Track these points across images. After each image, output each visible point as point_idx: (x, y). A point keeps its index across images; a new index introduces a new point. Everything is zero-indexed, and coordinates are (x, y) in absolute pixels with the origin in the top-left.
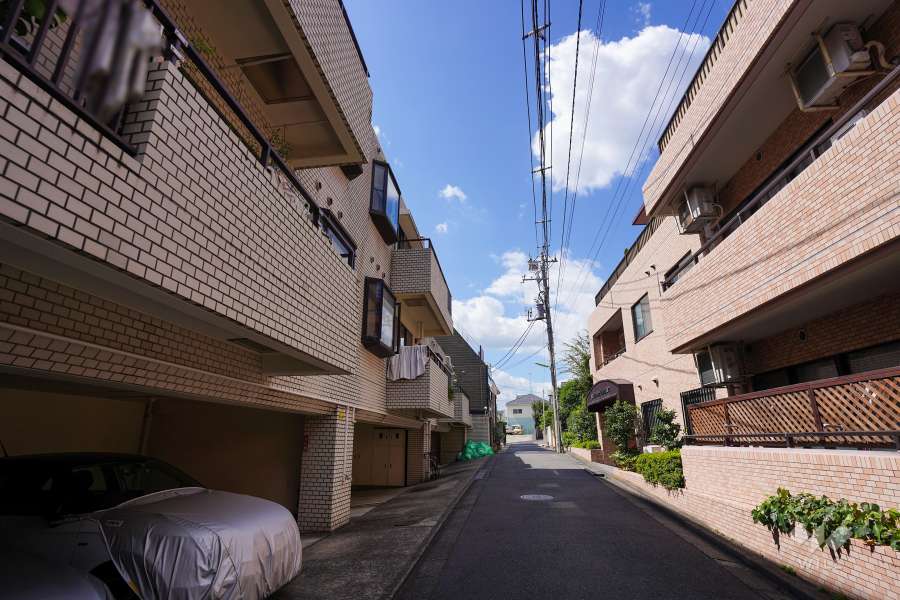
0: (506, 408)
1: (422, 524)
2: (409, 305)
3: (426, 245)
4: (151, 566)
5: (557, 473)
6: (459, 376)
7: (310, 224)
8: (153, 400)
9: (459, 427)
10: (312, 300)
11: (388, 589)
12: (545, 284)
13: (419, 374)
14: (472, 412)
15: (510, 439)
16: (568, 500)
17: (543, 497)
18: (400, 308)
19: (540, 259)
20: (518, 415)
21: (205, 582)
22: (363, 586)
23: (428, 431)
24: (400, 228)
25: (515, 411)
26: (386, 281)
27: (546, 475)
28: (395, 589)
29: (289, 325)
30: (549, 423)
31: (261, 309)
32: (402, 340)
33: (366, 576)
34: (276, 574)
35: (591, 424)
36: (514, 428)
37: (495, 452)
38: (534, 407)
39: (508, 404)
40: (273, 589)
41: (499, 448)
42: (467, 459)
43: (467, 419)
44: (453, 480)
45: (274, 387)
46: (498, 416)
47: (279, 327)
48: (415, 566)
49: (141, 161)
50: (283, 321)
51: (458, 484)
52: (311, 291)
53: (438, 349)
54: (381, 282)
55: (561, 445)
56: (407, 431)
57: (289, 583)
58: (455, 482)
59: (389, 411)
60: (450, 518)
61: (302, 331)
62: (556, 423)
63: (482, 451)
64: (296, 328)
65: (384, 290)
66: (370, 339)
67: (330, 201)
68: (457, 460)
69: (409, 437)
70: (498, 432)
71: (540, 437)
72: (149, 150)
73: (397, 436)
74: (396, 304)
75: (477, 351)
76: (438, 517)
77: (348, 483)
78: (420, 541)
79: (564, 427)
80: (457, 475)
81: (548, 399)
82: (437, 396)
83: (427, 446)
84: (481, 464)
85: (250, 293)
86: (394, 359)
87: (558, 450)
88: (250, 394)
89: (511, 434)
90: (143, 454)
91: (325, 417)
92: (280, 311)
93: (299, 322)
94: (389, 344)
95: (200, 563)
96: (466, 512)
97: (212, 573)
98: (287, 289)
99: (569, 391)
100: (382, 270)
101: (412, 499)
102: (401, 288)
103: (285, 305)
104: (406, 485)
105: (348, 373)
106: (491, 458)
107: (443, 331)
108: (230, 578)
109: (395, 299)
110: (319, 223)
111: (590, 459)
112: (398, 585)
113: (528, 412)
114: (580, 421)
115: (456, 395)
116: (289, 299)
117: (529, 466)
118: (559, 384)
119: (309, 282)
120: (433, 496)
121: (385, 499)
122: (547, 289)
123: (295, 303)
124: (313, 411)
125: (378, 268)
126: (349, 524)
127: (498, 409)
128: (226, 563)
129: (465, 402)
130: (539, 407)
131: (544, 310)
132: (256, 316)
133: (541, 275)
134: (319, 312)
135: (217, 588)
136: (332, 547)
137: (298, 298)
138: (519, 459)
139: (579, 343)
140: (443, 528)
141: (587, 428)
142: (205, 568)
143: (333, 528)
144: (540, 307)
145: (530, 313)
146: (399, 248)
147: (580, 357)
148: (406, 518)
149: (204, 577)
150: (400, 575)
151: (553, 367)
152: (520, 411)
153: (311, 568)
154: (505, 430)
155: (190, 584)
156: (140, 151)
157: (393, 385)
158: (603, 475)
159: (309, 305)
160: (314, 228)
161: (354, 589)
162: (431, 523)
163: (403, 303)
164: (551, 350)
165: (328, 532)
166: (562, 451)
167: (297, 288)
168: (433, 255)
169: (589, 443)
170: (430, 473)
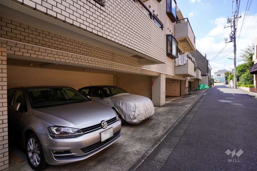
0: (214, 74)
1: (186, 106)
2: (181, 42)
3: (186, 20)
4: (122, 109)
5: (234, 95)
6: (198, 64)
7: (150, 18)
8: (115, 74)
9: (197, 80)
10: (152, 42)
11: (177, 120)
12: (234, 28)
13: (185, 63)
14: (202, 75)
15: (215, 84)
16: (239, 103)
17: (228, 101)
18: (178, 43)
19: (233, 18)
20: (219, 76)
21: (133, 113)
22: (170, 119)
23: (187, 81)
24: (177, 16)
25: (218, 75)
26: (173, 35)
27: (229, 95)
28: (179, 121)
29: (147, 50)
30: (231, 79)
31: (139, 46)
32: (179, 54)
33: (171, 117)
34: (149, 114)
35: (251, 79)
36: (217, 81)
37: (210, 88)
38: (225, 74)
39: (215, 73)
40: (148, 117)
41: (211, 87)
42: (200, 89)
43: (200, 77)
44: (196, 95)
45: (144, 69)
46: (211, 77)
47: (144, 51)
48: (184, 116)
49: (105, 7)
50: (145, 49)
51: (197, 96)
52: (152, 39)
53: (190, 56)
54: (171, 35)
55: (236, 86)
56: (181, 81)
57: (152, 116)
58: (196, 96)
59: (175, 75)
60: (195, 105)
61: (150, 51)
62: (235, 79)
63: (205, 87)
64: (149, 50)
65: (173, 38)
66: (169, 53)
67: (154, 11)
68: (196, 90)
69: (181, 83)
70: (211, 82)
71: (227, 83)
72: (106, 4)
73: (178, 82)
74: (177, 42)
75: (204, 56)
76: (191, 104)
77: (165, 94)
78: (186, 110)
79: (238, 80)
80: (197, 94)
81: (231, 71)
82: (191, 70)
83: (187, 85)
84: (204, 91)
85: (136, 41)
86: (177, 59)
87: (235, 87)
88: (138, 71)
89: (216, 82)
90: (115, 85)
91: (157, 77)
92: (144, 46)
93: (149, 49)
94: (175, 55)
95: (132, 109)
96: (200, 104)
97: (135, 111)
98: (145, 39)
99: (241, 68)
100: (171, 32)
101: (183, 99)
102: (178, 37)
103: (145, 44)
104: (180, 96)
105: (164, 63)
106: (208, 89)
107: (192, 50)
108: (139, 113)
109: (176, 41)
110: (152, 18)
111: (249, 91)
112: (180, 120)
113: (223, 76)
114: (246, 78)
115: (197, 70)
116: (146, 42)
117: (223, 92)
118: (237, 66)
119: (151, 37)
120: (189, 99)
121: (175, 99)
122: (235, 29)
123: (148, 43)
124: (154, 75)
125: (170, 31)
126: (165, 105)
127: (211, 75)
128: (137, 110)
129: (200, 72)
130: (227, 74)
131: (233, 38)
132: (138, 48)
133: (233, 24)
134: (155, 45)
135: (136, 115)
136: (161, 110)
137: (149, 42)
138: (219, 90)
139: (249, 49)
140: (193, 107)
141: (249, 80)
142: (133, 110)
143: (161, 105)
144: (231, 37)
145: (226, 40)
146: (177, 23)
147: (248, 55)
148: (181, 104)
149: (133, 112)
150: (180, 118)
151: (235, 59)
152: (220, 75)
153: (156, 114)
154: (213, 81)
155: (130, 113)
156: (104, 5)
157: (177, 67)
158: (255, 96)
159: (152, 44)
160: (151, 20)
161: (168, 119)
162: (189, 106)
163: (179, 42)
164: (235, 53)
165: (160, 106)
166: (236, 88)
167: (148, 39)
168: (189, 24)
169: (249, 85)
170: (188, 93)
